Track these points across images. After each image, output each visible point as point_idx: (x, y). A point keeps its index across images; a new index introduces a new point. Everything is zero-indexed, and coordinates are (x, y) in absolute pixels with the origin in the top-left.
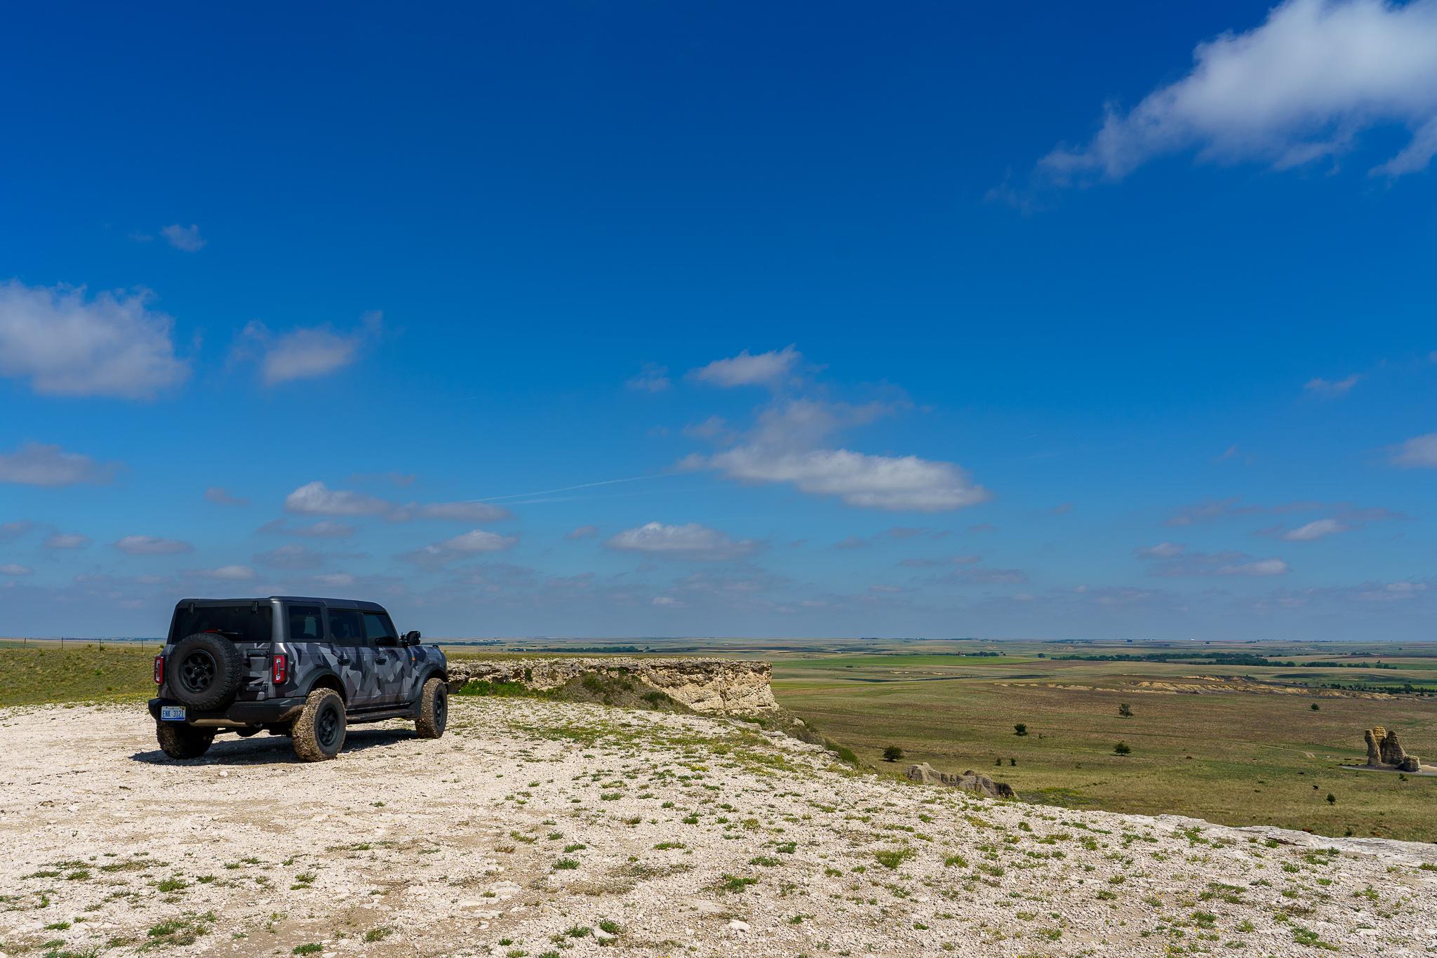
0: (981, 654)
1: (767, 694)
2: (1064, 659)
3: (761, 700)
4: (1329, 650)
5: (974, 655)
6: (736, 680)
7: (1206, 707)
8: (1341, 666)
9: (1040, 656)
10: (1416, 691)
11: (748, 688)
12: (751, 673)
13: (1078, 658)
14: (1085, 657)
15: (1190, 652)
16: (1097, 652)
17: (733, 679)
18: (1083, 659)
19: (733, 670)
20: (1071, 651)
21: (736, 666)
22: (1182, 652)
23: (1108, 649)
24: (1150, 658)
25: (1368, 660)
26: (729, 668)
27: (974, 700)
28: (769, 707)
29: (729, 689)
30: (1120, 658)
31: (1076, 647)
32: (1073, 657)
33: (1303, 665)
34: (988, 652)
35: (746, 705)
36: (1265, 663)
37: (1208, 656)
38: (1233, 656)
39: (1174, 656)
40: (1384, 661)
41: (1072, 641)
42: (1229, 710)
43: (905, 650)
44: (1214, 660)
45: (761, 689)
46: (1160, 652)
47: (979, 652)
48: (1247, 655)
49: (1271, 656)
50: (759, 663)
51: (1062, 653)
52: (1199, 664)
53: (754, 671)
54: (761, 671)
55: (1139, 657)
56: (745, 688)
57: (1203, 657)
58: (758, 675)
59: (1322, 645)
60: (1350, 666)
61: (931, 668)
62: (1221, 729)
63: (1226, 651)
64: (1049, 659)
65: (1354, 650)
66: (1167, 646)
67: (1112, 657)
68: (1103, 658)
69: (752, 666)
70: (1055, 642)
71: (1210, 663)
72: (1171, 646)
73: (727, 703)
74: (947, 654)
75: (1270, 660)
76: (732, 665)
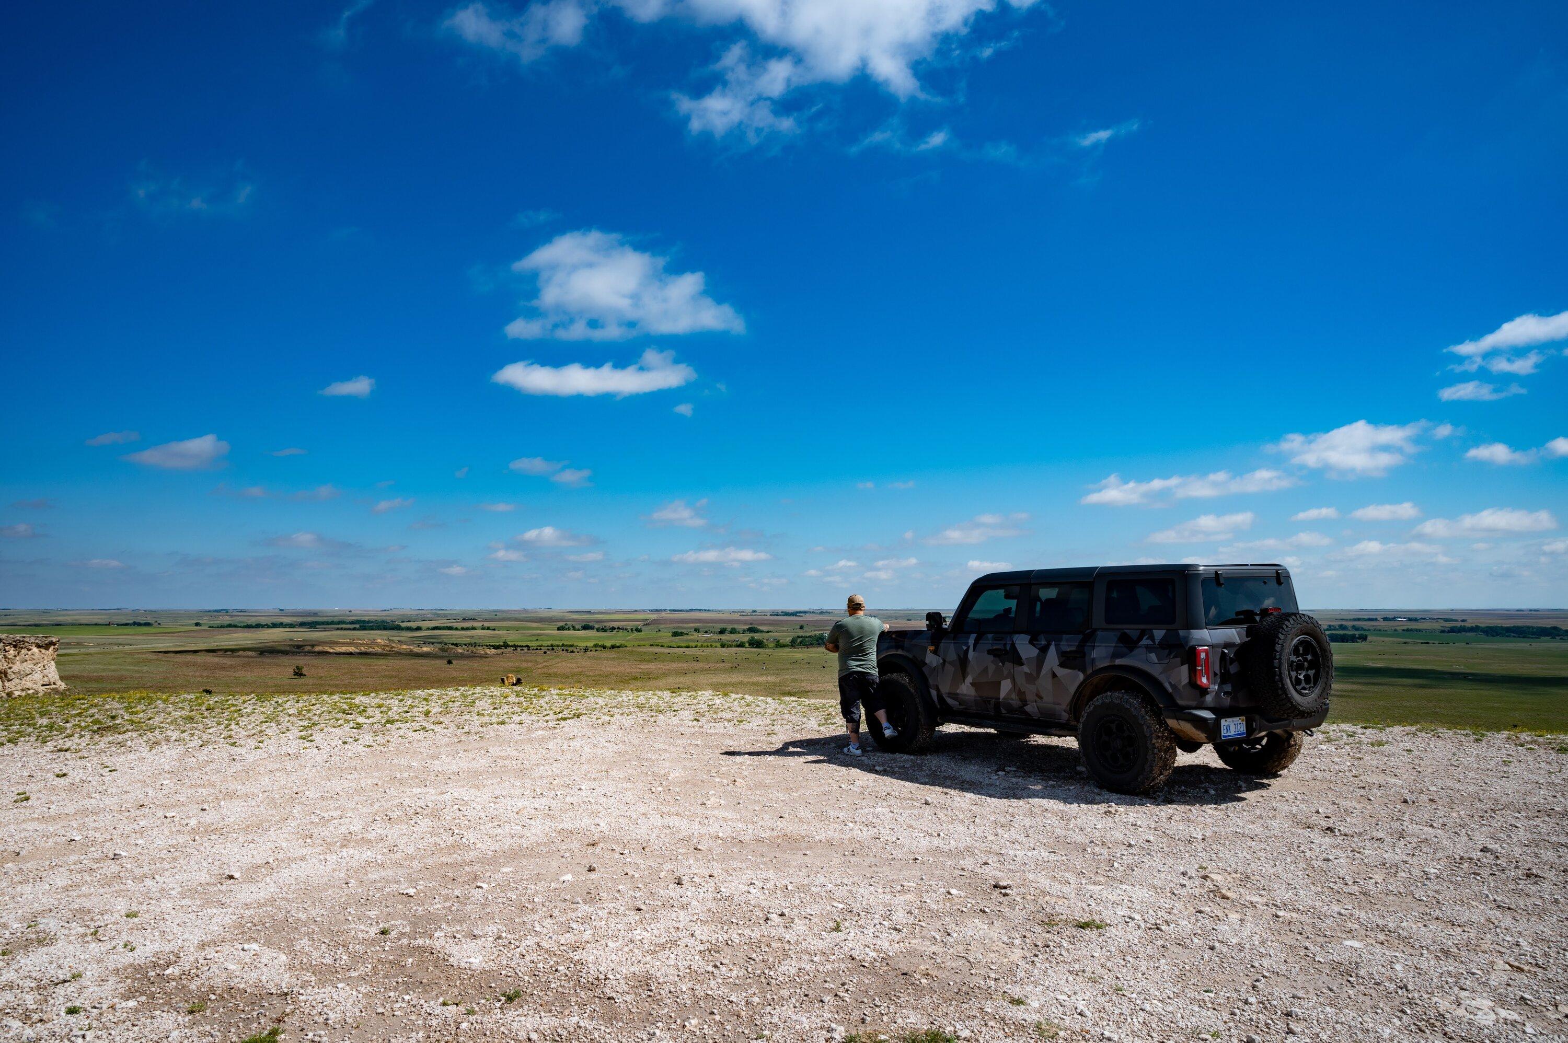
0: (135, 624)
1: (53, 673)
2: (222, 627)
3: (46, 679)
4: (446, 617)
5: (127, 624)
6: (17, 658)
7: (364, 665)
8: (456, 629)
9: (197, 624)
10: (511, 646)
11: (32, 666)
12: (35, 650)
13: (235, 626)
14: (242, 625)
15: (336, 619)
16: (253, 621)
17: (15, 656)
18: (241, 627)
19: (15, 646)
20: (227, 620)
21: (20, 641)
22: (330, 619)
23: (264, 618)
24: (302, 624)
25: (475, 624)
26: (10, 644)
27: (145, 669)
28: (54, 686)
29: (10, 668)
30: (274, 626)
31: (232, 616)
32: (230, 626)
33: (428, 629)
34: (142, 622)
35: (29, 685)
36: (399, 628)
37: (352, 623)
38: (372, 622)
39: (323, 623)
40: (486, 624)
41: (227, 611)
42: (384, 667)
43: (45, 620)
44: (357, 626)
45: (46, 667)
46: (310, 619)
47: (132, 622)
48: (383, 621)
49: (403, 622)
50: (46, 637)
51: (218, 622)
52: (345, 629)
53: (38, 646)
54: (47, 647)
55: (291, 624)
56: (27, 667)
57: (347, 624)
58: (43, 651)
59: (440, 612)
60: (463, 629)
61: (82, 639)
62: (382, 683)
63: (366, 618)
64: (206, 628)
65: (464, 616)
66: (315, 614)
67: (267, 625)
68: (258, 626)
69: (37, 641)
70: (209, 611)
71: (354, 629)
72: (320, 614)
73: (7, 684)
74: (96, 624)
75: (403, 625)
76: (15, 641)
